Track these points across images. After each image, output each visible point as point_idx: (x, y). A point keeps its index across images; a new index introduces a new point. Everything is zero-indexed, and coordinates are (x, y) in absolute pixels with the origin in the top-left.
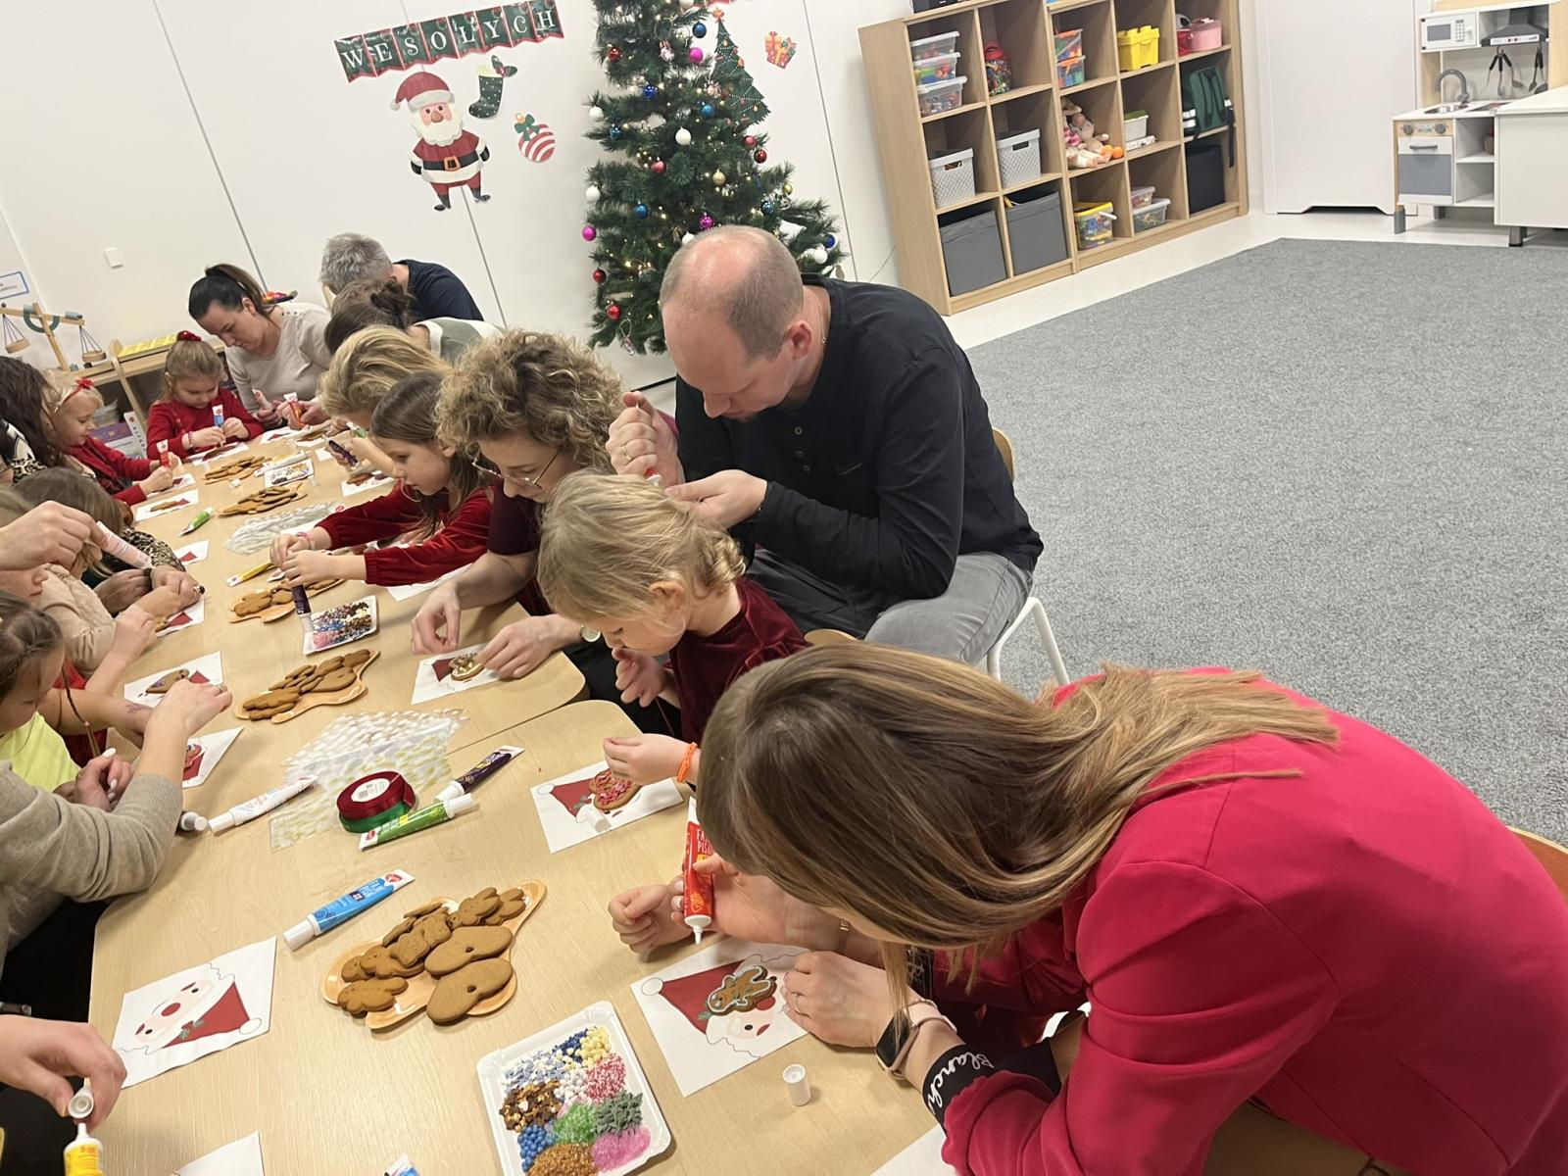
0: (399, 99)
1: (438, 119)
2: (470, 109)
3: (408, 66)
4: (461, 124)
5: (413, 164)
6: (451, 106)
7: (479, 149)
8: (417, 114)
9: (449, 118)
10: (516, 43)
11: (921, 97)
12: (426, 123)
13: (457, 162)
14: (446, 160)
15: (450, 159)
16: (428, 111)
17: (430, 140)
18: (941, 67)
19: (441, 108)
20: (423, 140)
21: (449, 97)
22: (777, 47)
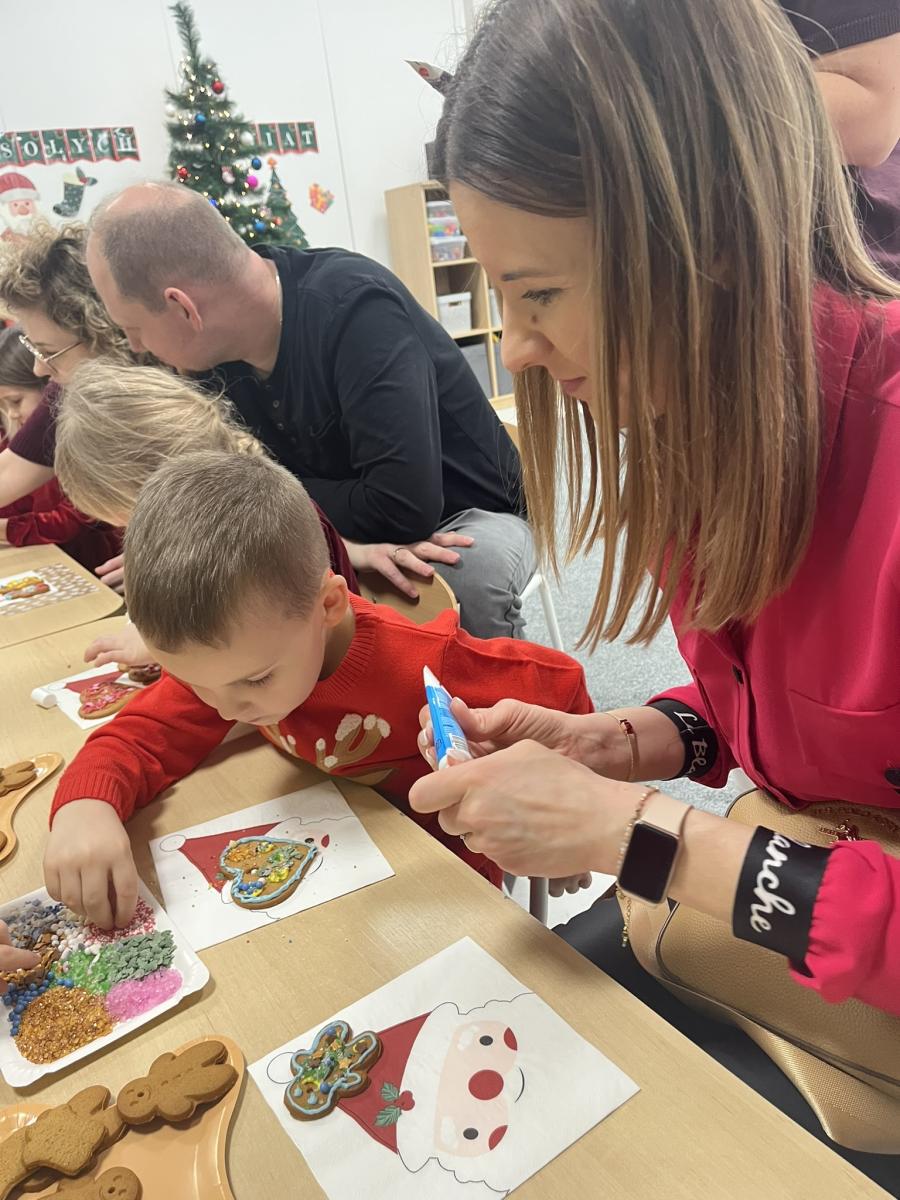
3: (2, 166)
6: (37, 203)
11: (432, 247)
18: (449, 227)
21: (35, 196)
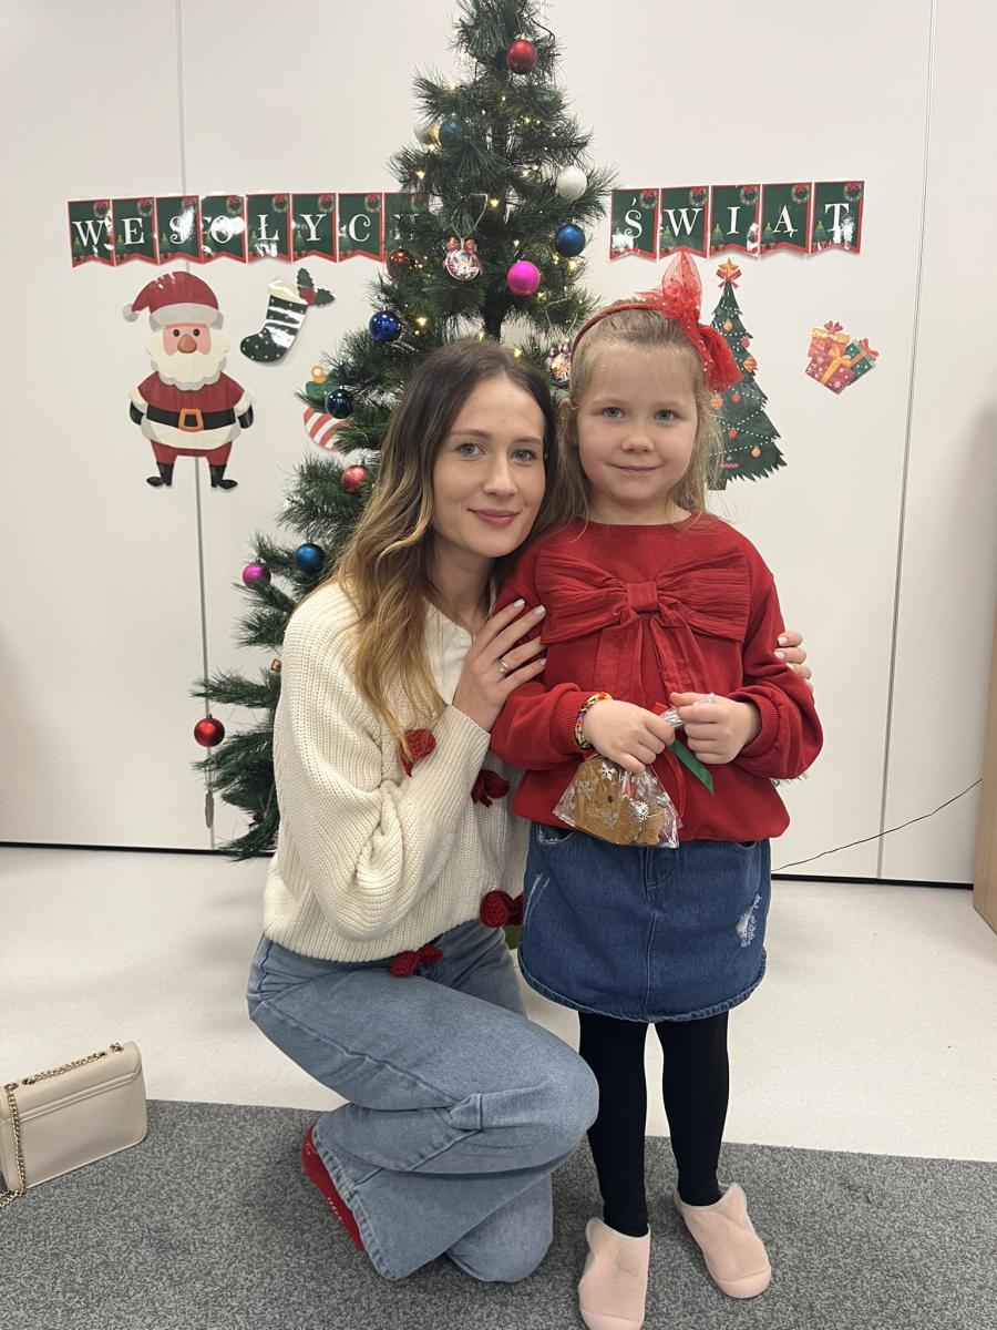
0: (137, 306)
2: (244, 344)
3: (165, 259)
4: (223, 363)
5: (132, 406)
7: (240, 408)
8: (160, 334)
9: (206, 351)
10: (344, 256)
12: (170, 352)
13: (199, 419)
14: (184, 413)
15: (190, 411)
17: (167, 376)
19: (197, 333)
20: (157, 373)
21: (213, 319)
22: (835, 352)
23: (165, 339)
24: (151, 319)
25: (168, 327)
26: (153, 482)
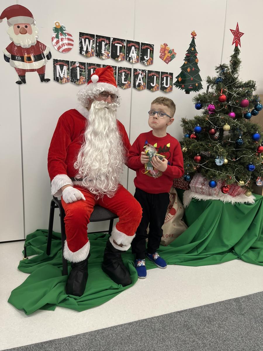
0: (2, 17)
1: (24, 32)
5: (5, 56)
7: (46, 53)
8: (12, 27)
9: (31, 33)
12: (17, 34)
13: (33, 58)
14: (26, 55)
15: (29, 55)
16: (18, 27)
17: (17, 43)
19: (26, 27)
20: (13, 43)
23: (14, 29)
24: (8, 22)
25: (15, 25)
26: (19, 83)
